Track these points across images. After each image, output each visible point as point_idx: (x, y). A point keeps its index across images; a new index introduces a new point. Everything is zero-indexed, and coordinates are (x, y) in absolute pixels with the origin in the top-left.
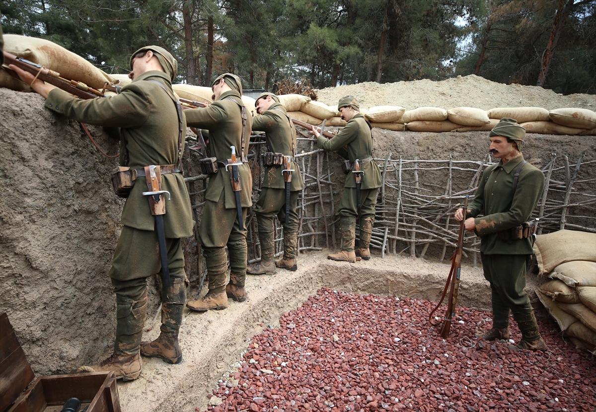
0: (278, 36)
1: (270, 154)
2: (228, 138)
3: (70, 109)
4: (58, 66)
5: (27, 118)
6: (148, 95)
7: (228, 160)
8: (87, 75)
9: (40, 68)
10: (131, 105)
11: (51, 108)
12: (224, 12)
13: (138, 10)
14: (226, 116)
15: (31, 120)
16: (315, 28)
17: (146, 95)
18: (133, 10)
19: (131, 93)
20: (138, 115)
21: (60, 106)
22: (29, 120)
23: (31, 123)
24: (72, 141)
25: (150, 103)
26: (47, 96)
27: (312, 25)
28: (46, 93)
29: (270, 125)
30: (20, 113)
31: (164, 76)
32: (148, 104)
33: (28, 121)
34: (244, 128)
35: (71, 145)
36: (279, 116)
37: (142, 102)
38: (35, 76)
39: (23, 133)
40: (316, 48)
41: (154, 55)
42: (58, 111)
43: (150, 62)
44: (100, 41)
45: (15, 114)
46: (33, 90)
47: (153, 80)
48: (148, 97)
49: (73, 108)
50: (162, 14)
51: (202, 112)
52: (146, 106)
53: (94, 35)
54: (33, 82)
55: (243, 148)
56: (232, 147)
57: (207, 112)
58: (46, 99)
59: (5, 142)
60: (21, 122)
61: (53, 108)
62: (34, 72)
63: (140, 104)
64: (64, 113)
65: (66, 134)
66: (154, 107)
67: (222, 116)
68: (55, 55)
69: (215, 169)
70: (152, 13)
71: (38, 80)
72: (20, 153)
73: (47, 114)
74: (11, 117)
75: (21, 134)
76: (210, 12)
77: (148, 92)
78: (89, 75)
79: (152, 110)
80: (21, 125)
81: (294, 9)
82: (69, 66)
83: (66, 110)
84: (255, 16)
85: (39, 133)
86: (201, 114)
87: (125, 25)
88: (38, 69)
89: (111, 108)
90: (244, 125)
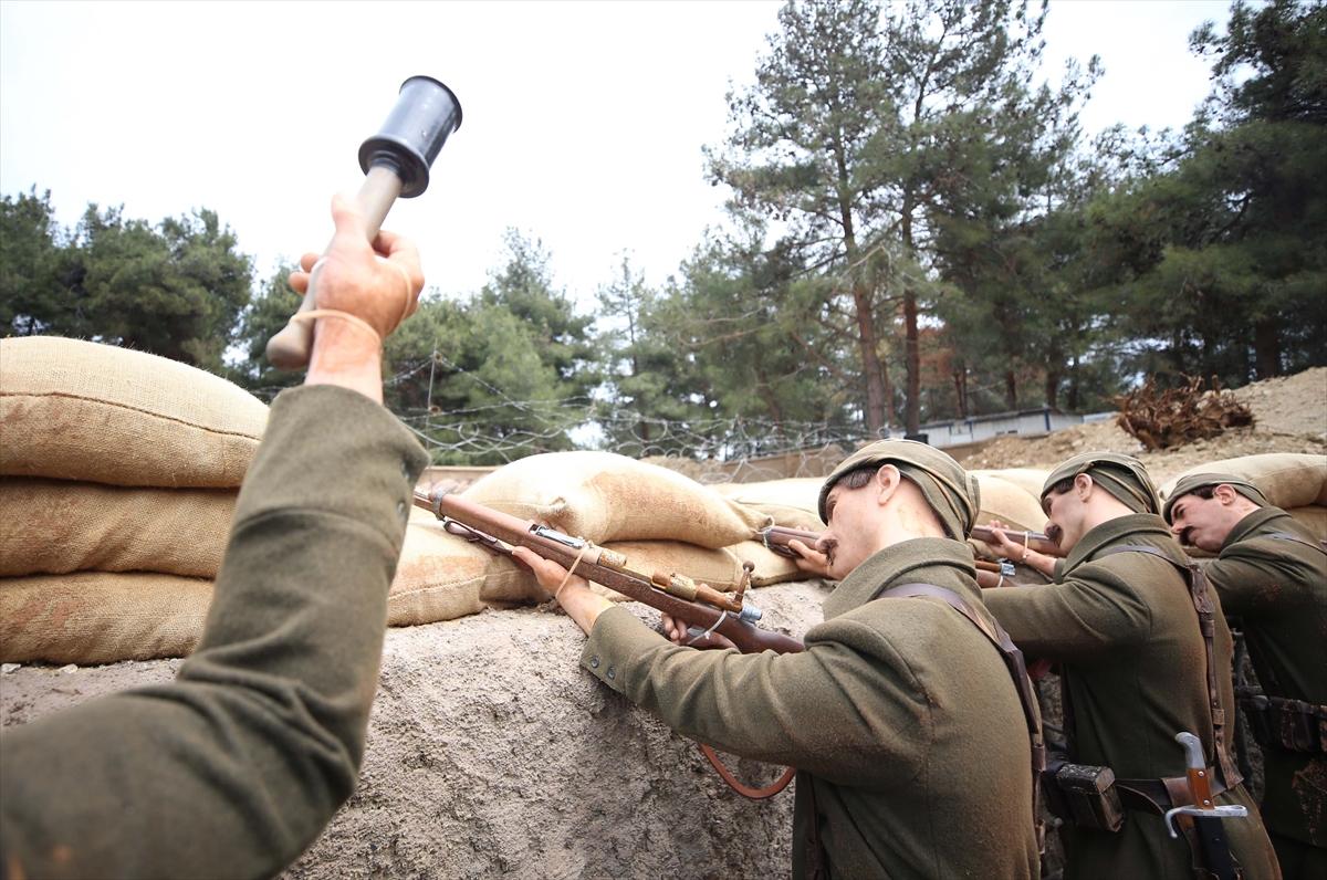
0: (1074, 293)
1: (1291, 706)
2: (1159, 698)
3: (644, 684)
4: (627, 518)
5: (529, 721)
6: (922, 670)
7: (1166, 781)
8: (694, 523)
9: (579, 548)
10: (854, 719)
11: (595, 672)
12: (935, 273)
13: (772, 309)
14: (1147, 623)
15: (538, 725)
16: (1177, 256)
17: (913, 670)
18: (765, 311)
19: (852, 660)
20: (884, 757)
21: (618, 671)
22: (532, 726)
23: (535, 735)
24: (646, 755)
25: (930, 702)
26: (589, 630)
27: (1168, 251)
28: (588, 618)
29: (1270, 598)
30: (511, 708)
31: (956, 554)
32: (922, 708)
33: (528, 729)
34: (1210, 649)
35: (641, 769)
36: (1305, 561)
37: (896, 701)
38: (568, 569)
39: (513, 771)
40: (1190, 296)
41: (903, 477)
42: (613, 685)
43: (894, 504)
44: (711, 371)
45: (496, 715)
46: (559, 611)
47: (921, 581)
48: (920, 677)
49: (651, 685)
50: (816, 306)
51: (1040, 605)
52: (913, 717)
53: (701, 362)
54: (561, 587)
55: (1217, 727)
56: (1184, 737)
57: (1061, 606)
58: (587, 637)
59: (456, 818)
60: (511, 735)
61: (600, 672)
62: (565, 560)
63: (888, 709)
64: (628, 693)
65: (631, 737)
66: (946, 718)
67: (1131, 623)
68: (621, 493)
69: (1112, 819)
70: (797, 307)
71: (575, 577)
72: (494, 846)
73: (583, 688)
74: (488, 727)
75: (507, 775)
76: (908, 281)
77: (920, 660)
78: (700, 522)
79: (940, 732)
80: (508, 748)
81: (1109, 227)
82: (652, 512)
83: (634, 688)
84: (1012, 269)
85: (555, 760)
86: (1037, 613)
87: (752, 338)
88: (574, 552)
89: (775, 718)
90: (1207, 639)
